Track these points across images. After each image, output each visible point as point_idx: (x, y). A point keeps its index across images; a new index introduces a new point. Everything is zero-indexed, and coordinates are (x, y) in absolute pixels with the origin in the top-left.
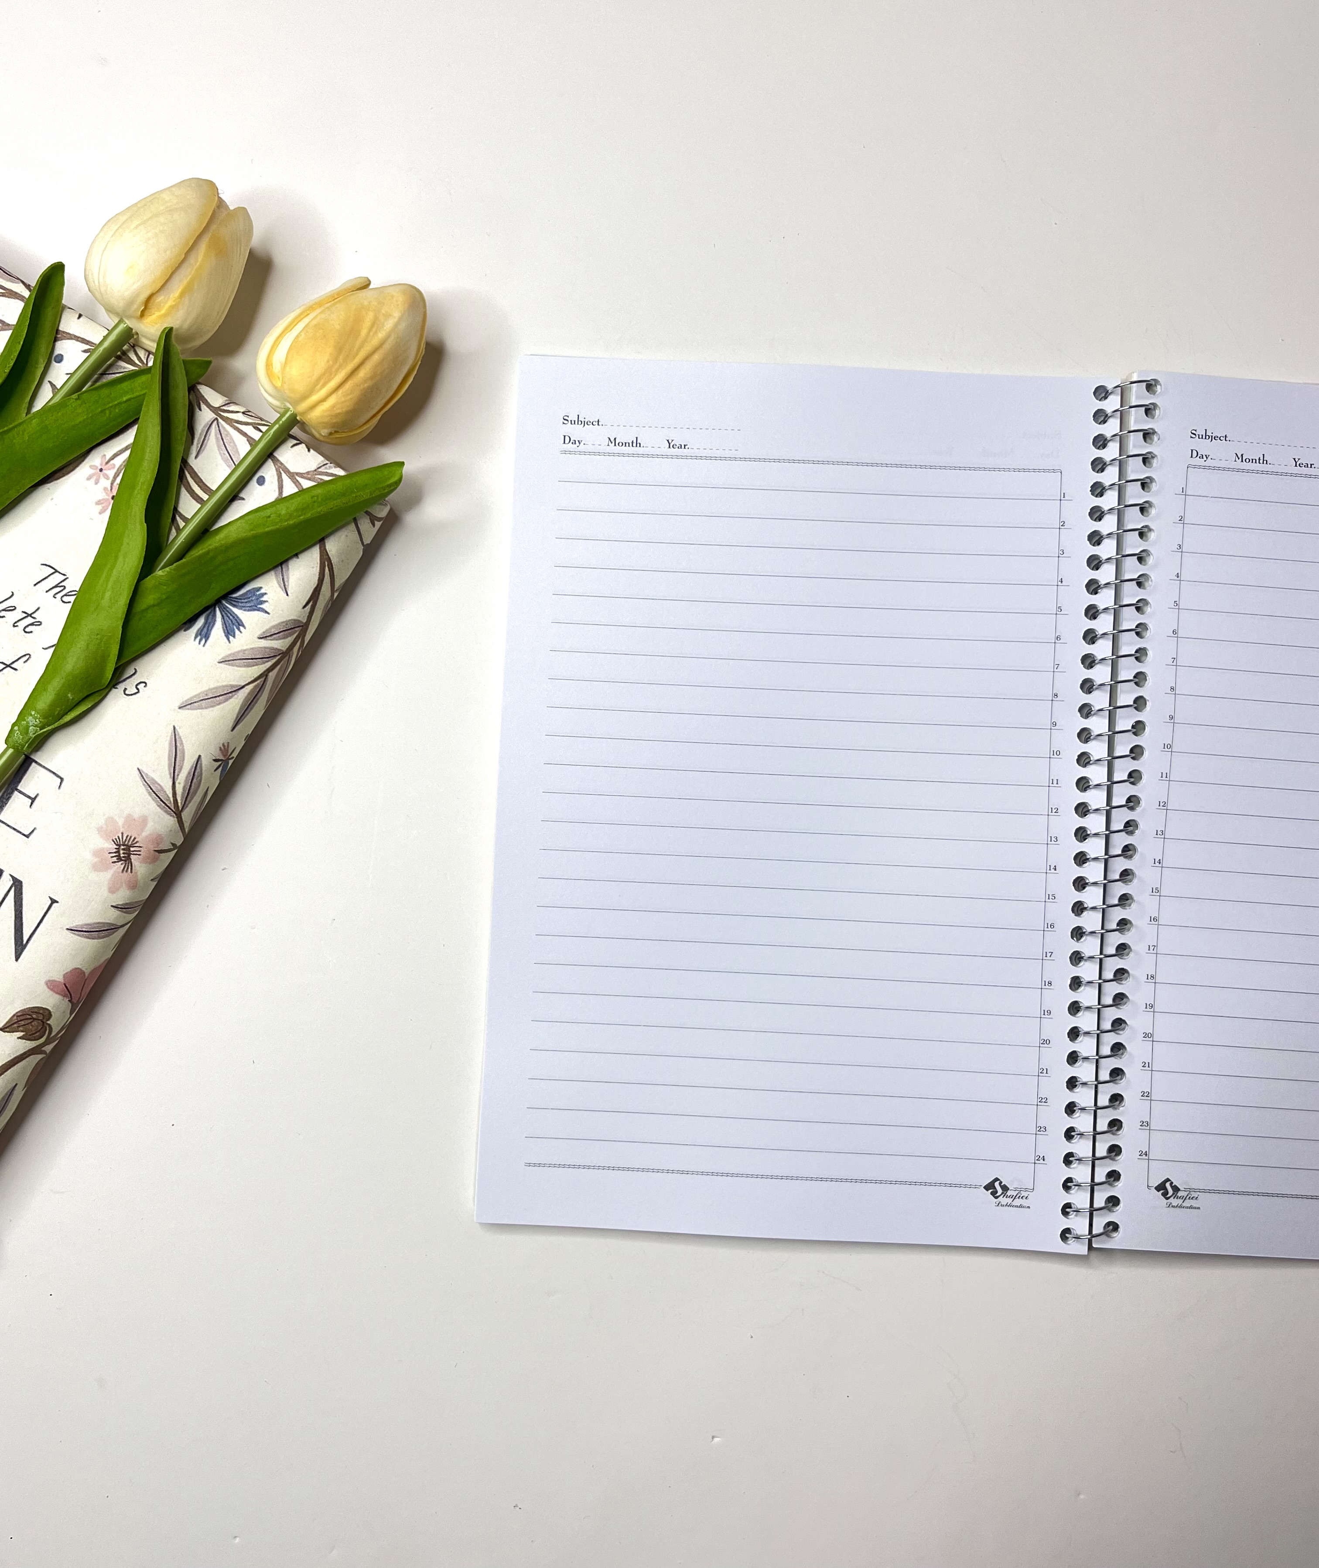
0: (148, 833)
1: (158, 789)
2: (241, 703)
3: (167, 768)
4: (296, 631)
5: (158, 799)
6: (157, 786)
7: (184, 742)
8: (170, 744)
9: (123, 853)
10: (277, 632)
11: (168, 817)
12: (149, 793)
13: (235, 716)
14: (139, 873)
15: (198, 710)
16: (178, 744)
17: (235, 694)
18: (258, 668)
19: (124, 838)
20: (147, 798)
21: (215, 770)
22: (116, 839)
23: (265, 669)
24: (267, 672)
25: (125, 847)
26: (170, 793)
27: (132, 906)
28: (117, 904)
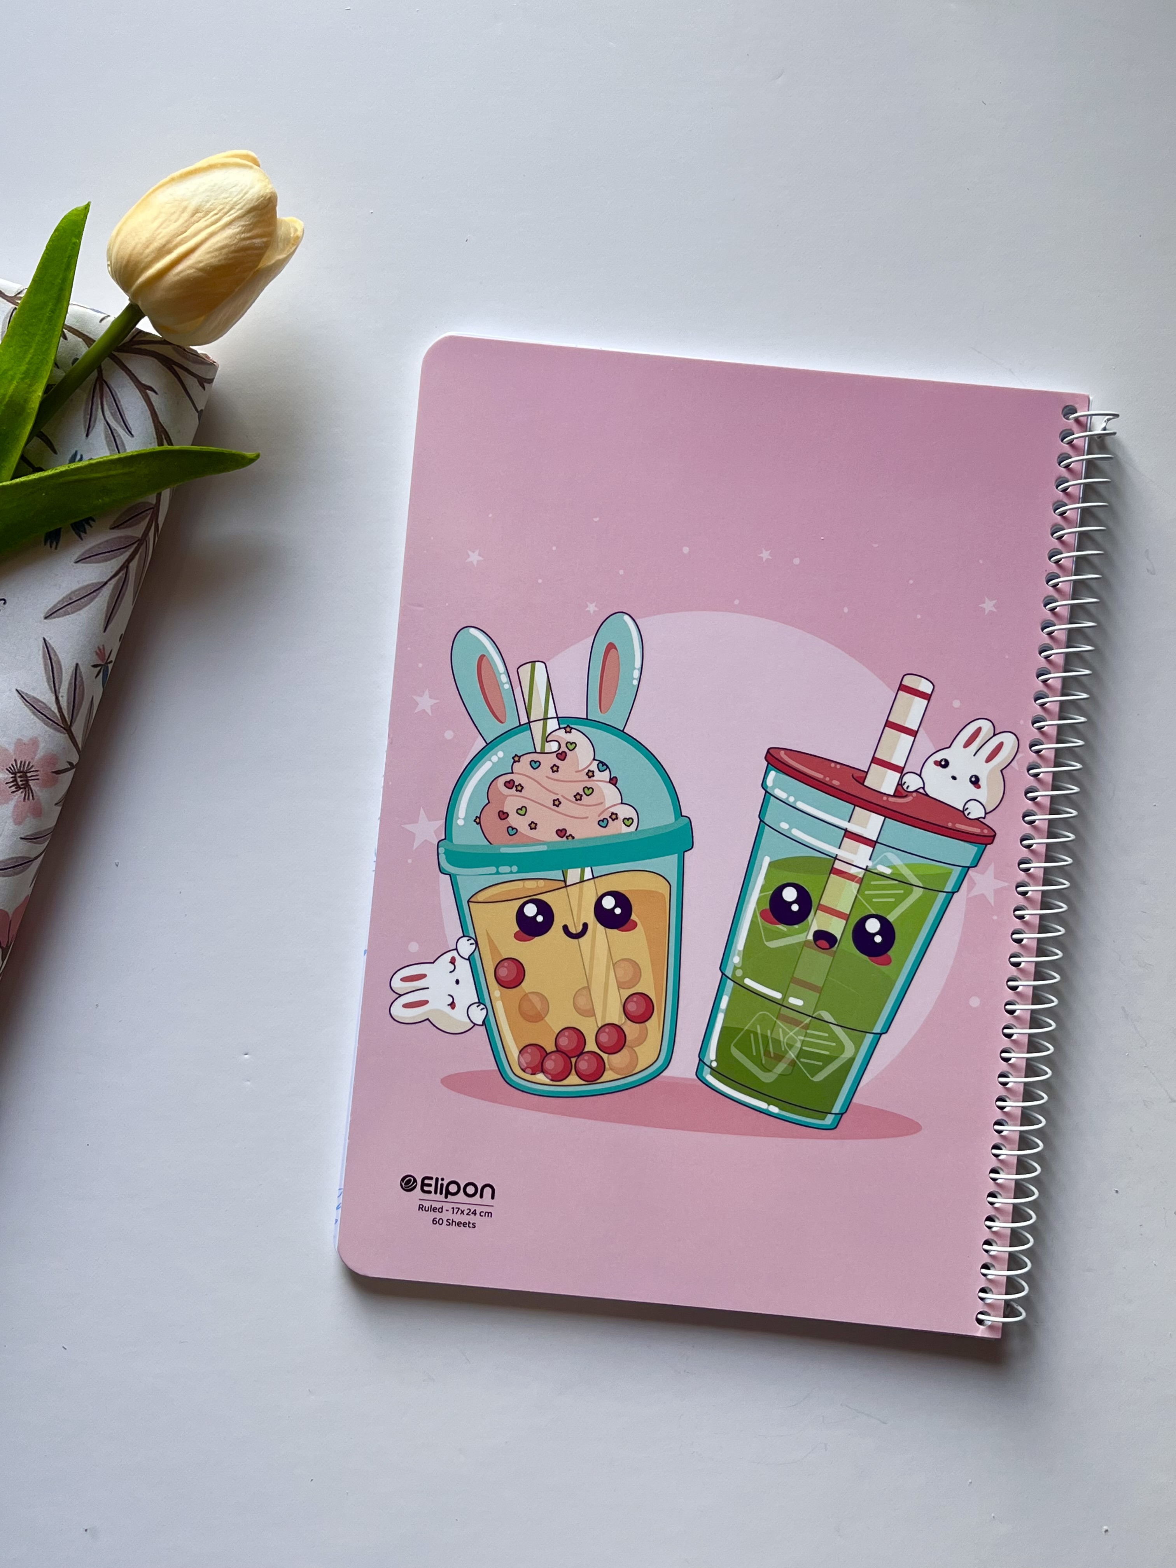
0: (42, 754)
1: (43, 708)
2: (107, 601)
3: (46, 684)
4: (147, 515)
5: (45, 718)
6: (40, 704)
7: (58, 654)
8: (44, 657)
9: (21, 781)
10: (127, 519)
11: (58, 734)
12: (34, 713)
13: (104, 615)
14: (41, 798)
15: (65, 617)
16: (52, 656)
17: (99, 593)
18: (117, 560)
19: (18, 766)
20: (33, 719)
21: (96, 677)
22: (10, 768)
23: (124, 560)
24: (126, 564)
25: (21, 774)
26: (55, 709)
27: (41, 836)
28: (26, 834)
